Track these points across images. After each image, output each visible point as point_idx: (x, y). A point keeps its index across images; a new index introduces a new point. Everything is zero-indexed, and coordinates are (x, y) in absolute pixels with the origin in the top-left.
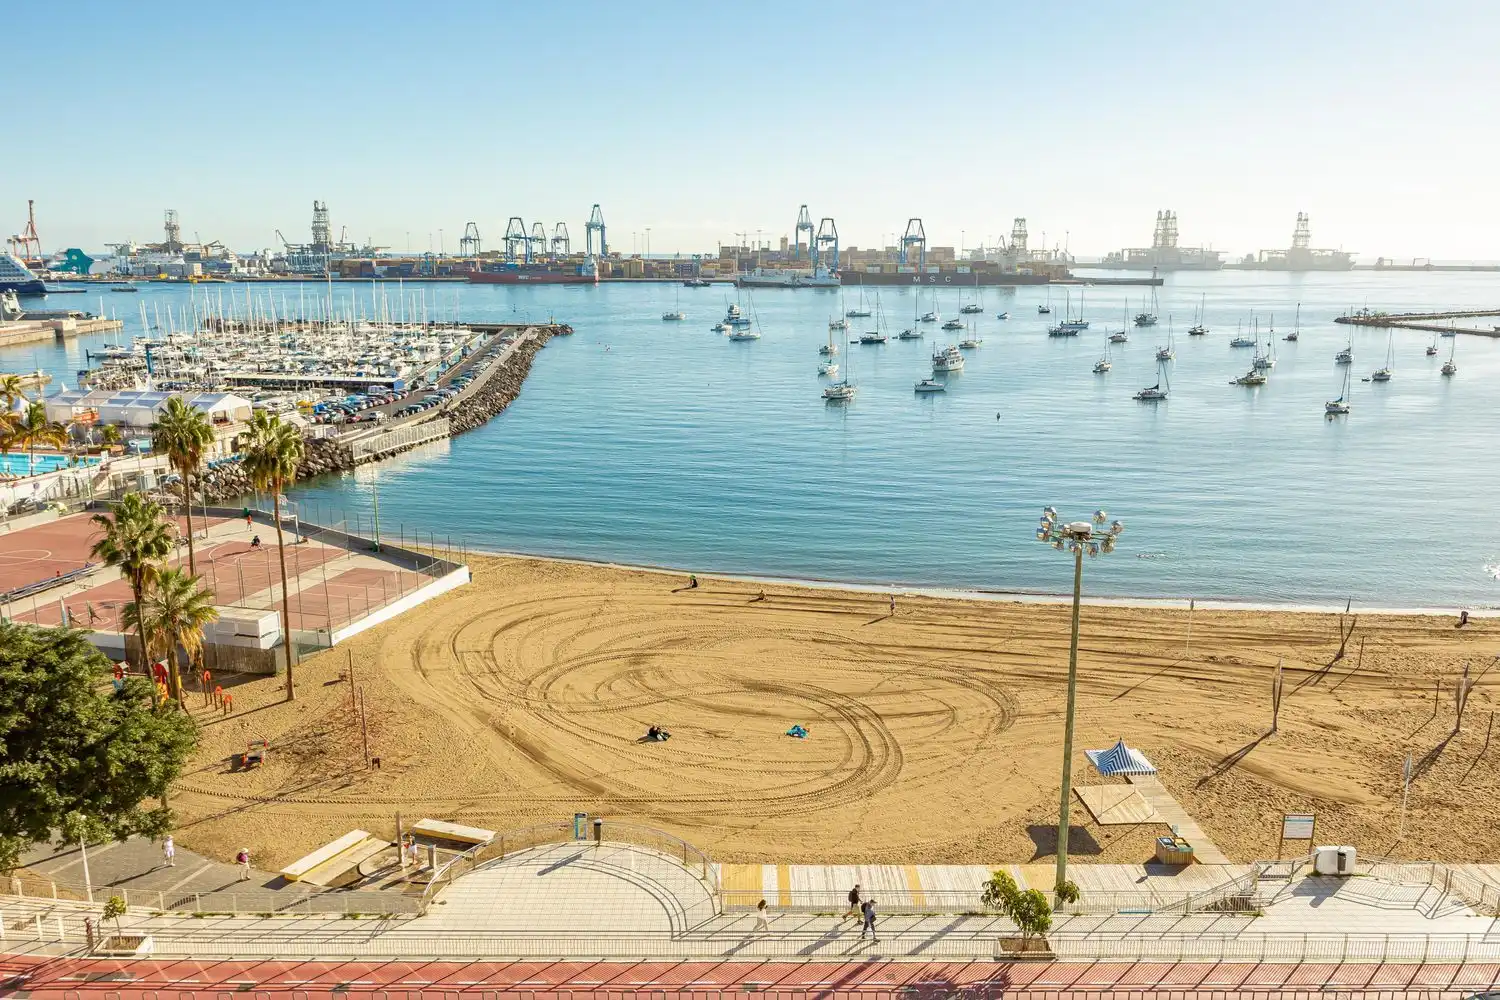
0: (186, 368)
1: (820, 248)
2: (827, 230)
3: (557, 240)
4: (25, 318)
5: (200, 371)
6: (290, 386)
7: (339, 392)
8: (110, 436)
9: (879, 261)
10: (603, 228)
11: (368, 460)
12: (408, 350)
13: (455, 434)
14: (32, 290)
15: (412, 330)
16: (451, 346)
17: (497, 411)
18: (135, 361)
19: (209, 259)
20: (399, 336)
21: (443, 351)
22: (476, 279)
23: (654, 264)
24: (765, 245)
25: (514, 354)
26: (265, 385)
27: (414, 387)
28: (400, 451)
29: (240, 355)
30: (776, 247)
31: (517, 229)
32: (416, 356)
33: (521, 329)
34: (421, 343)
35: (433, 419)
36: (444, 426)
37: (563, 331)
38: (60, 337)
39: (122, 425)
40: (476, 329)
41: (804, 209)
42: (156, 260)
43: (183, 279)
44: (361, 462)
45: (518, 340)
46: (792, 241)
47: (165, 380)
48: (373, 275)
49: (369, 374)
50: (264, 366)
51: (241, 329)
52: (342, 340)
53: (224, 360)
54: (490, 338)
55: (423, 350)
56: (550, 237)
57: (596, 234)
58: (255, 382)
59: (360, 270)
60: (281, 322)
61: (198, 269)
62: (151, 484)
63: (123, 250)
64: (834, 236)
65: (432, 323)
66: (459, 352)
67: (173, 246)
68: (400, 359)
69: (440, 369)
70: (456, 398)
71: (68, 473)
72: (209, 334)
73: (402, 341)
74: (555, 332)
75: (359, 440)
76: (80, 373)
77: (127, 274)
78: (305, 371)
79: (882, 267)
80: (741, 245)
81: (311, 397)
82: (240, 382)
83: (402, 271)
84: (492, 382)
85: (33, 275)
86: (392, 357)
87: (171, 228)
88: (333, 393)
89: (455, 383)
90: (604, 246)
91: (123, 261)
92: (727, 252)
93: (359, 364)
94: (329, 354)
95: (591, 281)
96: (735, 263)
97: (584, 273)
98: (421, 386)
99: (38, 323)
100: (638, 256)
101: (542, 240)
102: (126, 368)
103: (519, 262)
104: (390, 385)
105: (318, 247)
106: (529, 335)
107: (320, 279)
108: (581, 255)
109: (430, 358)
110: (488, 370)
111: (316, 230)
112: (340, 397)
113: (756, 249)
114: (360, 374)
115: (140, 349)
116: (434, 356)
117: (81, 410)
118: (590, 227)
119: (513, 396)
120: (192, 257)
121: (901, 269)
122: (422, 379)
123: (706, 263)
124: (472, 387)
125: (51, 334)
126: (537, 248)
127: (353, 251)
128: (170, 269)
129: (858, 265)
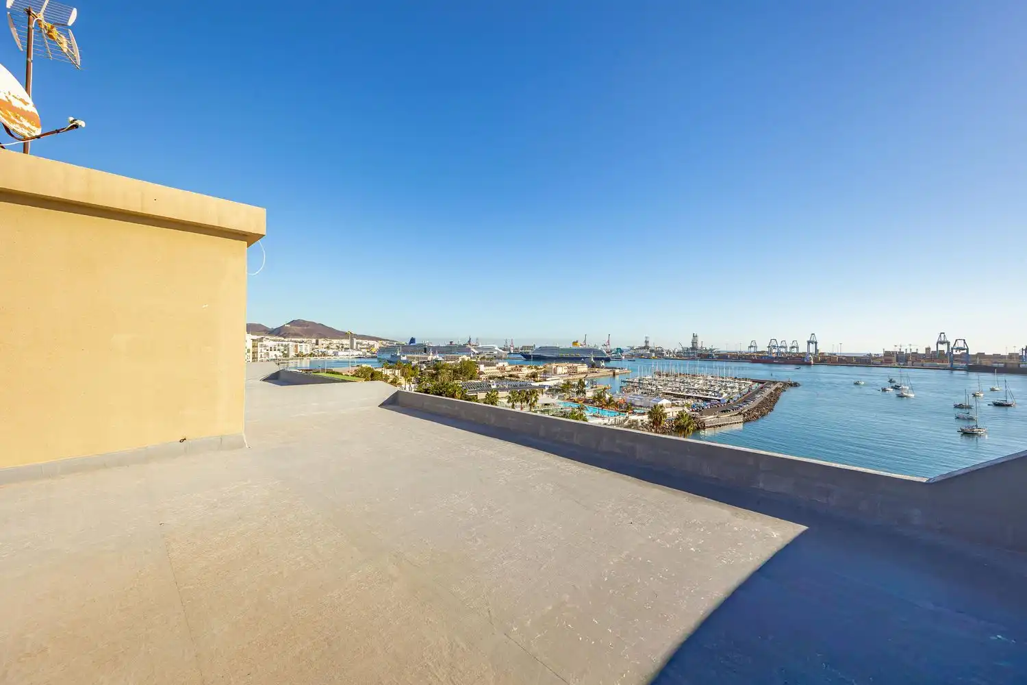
0: (650, 387)
1: (954, 353)
2: (961, 344)
3: (793, 347)
4: (607, 368)
5: (654, 389)
6: (683, 397)
7: (700, 401)
8: (629, 407)
9: (1003, 360)
10: (816, 343)
11: (710, 427)
12: (726, 388)
13: (745, 421)
14: (608, 360)
15: (728, 380)
16: (743, 387)
17: (763, 415)
18: (636, 384)
19: (657, 351)
20: (723, 382)
21: (740, 389)
22: (754, 361)
23: (844, 358)
24: (914, 351)
25: (771, 393)
26: (675, 396)
27: (729, 402)
28: (723, 425)
29: (665, 385)
30: (922, 351)
31: (774, 344)
32: (729, 390)
33: (774, 383)
34: (731, 385)
35: (736, 415)
36: (741, 418)
37: (795, 385)
38: (614, 375)
39: (632, 405)
40: (754, 381)
41: (942, 335)
42: (641, 352)
43: (649, 358)
44: (708, 427)
45: (774, 387)
46: (933, 349)
47: (644, 391)
48: (713, 358)
49: (710, 395)
50: (674, 389)
51: (667, 375)
52: (701, 382)
53: (661, 385)
54: (760, 385)
55: (732, 388)
56: (789, 346)
57: (812, 346)
58: (671, 394)
59: (707, 356)
60: (680, 374)
61: (653, 355)
62: (640, 424)
63: (632, 348)
64: (966, 347)
65: (736, 378)
66: (747, 390)
67: (646, 347)
68: (722, 391)
69: (739, 396)
70: (746, 408)
71: (617, 417)
72: (657, 377)
73: (724, 384)
74: (791, 385)
75: (709, 419)
76: (621, 387)
77: (633, 356)
78: (687, 392)
79: (1006, 364)
80: (899, 351)
81: (690, 402)
82: (667, 394)
83: (723, 357)
84: (762, 403)
85: (608, 355)
86: (720, 390)
87: (646, 342)
88: (698, 401)
89: (745, 402)
90: (817, 350)
91: (632, 352)
92: (887, 354)
93: (707, 391)
94: (696, 386)
95: (809, 364)
96: (894, 359)
97: (806, 361)
98: (731, 402)
99: (609, 370)
100: (835, 354)
101: (786, 347)
102: (633, 386)
103: (774, 355)
104: (719, 400)
105: (694, 348)
106: (778, 385)
107: (693, 359)
108: (804, 353)
109: (734, 390)
110: (759, 398)
111: (693, 343)
112: (701, 403)
113: (908, 352)
114: (707, 395)
115: (636, 380)
116: (736, 390)
117: (620, 398)
118: (809, 342)
119: (771, 410)
120: (652, 351)
121: (1021, 366)
122: (732, 399)
123: (875, 358)
124: (752, 404)
125: (612, 373)
126: (783, 350)
127: (706, 350)
128: (645, 354)
129: (985, 362)
